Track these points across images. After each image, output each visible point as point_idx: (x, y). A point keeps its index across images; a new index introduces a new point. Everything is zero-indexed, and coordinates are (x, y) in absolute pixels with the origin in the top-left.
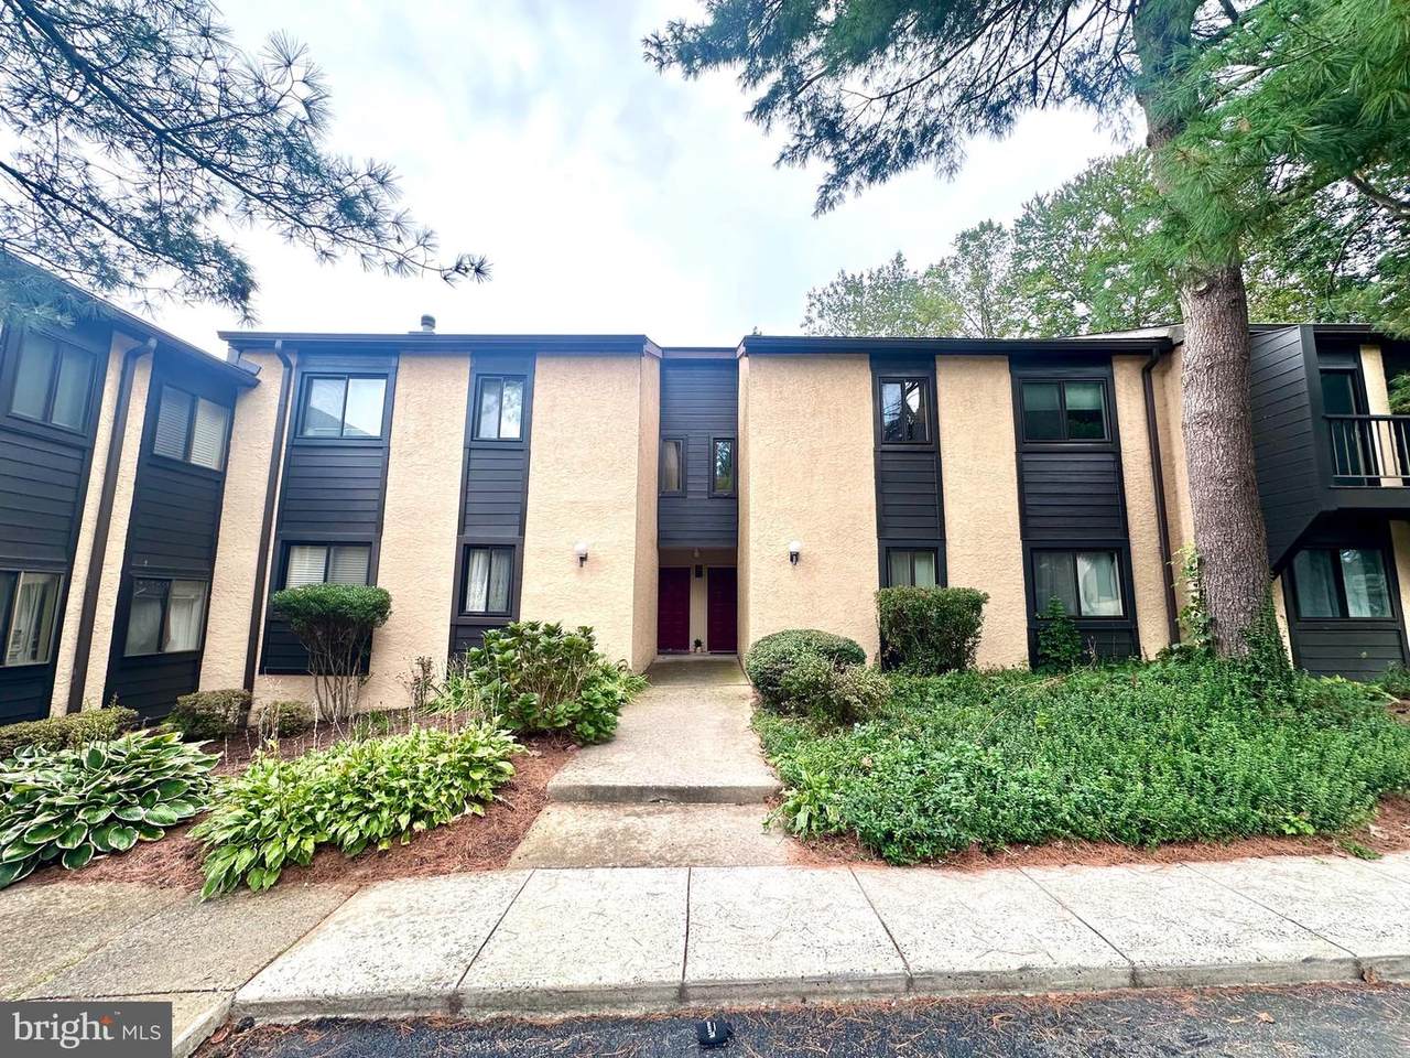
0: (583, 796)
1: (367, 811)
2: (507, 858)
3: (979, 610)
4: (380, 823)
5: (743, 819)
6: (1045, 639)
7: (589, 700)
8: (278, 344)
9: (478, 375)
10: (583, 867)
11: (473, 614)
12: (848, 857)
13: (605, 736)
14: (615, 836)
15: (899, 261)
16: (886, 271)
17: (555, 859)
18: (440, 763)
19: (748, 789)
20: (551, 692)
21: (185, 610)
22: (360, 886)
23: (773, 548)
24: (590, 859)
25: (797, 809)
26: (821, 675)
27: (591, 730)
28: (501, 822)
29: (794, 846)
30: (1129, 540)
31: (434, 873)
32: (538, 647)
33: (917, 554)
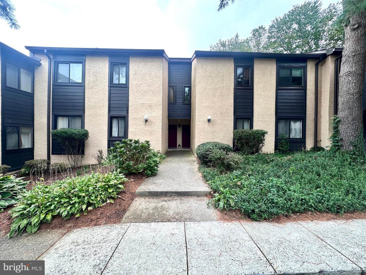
0: (148, 195)
1: (71, 204)
2: (121, 218)
3: (264, 136)
4: (76, 208)
5: (200, 202)
6: (280, 145)
7: (149, 163)
8: (45, 51)
9: (111, 63)
10: (147, 222)
11: (114, 137)
12: (238, 217)
13: (154, 174)
14: (158, 209)
15: (237, 36)
16: (233, 39)
17: (138, 219)
18: (98, 186)
19: (201, 192)
20: (137, 161)
21: (27, 136)
22: (68, 231)
23: (203, 118)
24: (149, 219)
25: (219, 200)
26: (222, 156)
27: (150, 173)
28: (120, 205)
29: (218, 213)
30: (306, 116)
31: (96, 225)
32: (132, 147)
33: (245, 120)
